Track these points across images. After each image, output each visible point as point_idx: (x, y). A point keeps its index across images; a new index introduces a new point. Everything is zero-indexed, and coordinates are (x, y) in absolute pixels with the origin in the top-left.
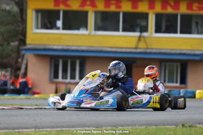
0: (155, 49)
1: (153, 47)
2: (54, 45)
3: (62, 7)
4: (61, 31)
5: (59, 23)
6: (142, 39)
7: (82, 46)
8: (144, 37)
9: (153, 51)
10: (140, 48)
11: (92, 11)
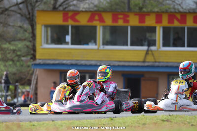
0: (163, 62)
1: (161, 60)
2: (64, 60)
3: (71, 22)
4: (70, 46)
5: (68, 38)
6: (150, 52)
7: (91, 61)
8: (151, 51)
9: (161, 64)
10: (148, 62)
11: (100, 26)
